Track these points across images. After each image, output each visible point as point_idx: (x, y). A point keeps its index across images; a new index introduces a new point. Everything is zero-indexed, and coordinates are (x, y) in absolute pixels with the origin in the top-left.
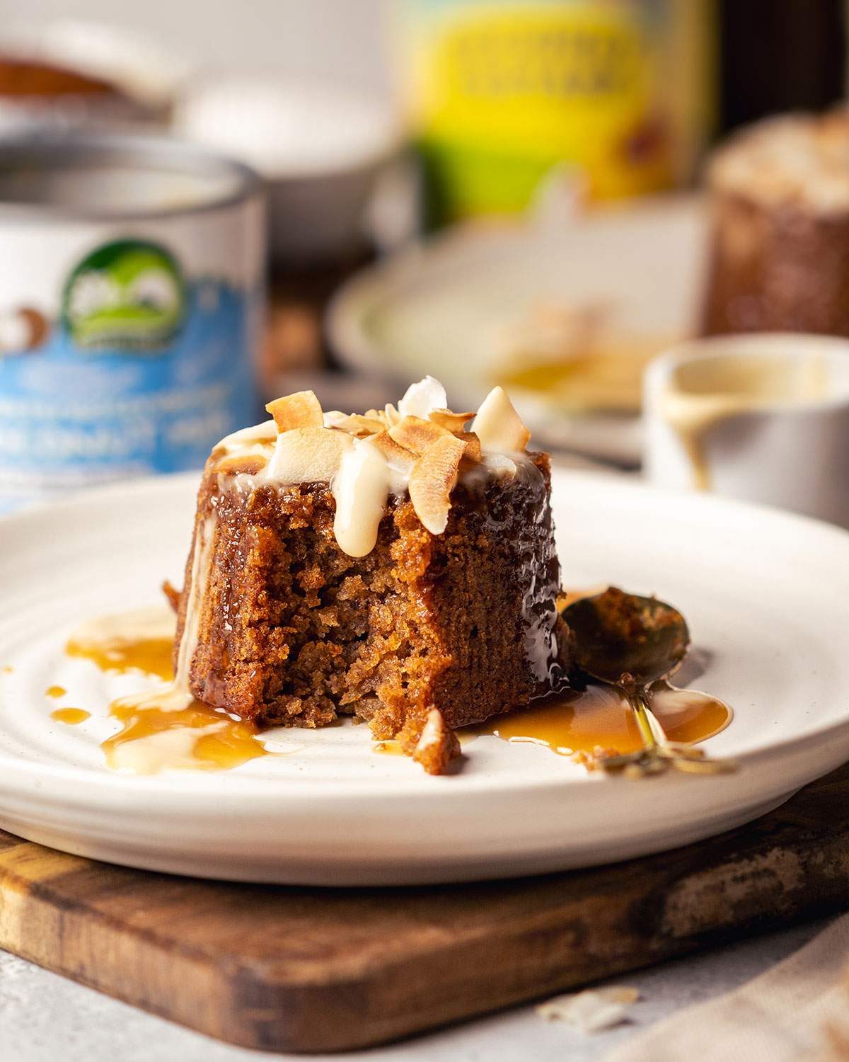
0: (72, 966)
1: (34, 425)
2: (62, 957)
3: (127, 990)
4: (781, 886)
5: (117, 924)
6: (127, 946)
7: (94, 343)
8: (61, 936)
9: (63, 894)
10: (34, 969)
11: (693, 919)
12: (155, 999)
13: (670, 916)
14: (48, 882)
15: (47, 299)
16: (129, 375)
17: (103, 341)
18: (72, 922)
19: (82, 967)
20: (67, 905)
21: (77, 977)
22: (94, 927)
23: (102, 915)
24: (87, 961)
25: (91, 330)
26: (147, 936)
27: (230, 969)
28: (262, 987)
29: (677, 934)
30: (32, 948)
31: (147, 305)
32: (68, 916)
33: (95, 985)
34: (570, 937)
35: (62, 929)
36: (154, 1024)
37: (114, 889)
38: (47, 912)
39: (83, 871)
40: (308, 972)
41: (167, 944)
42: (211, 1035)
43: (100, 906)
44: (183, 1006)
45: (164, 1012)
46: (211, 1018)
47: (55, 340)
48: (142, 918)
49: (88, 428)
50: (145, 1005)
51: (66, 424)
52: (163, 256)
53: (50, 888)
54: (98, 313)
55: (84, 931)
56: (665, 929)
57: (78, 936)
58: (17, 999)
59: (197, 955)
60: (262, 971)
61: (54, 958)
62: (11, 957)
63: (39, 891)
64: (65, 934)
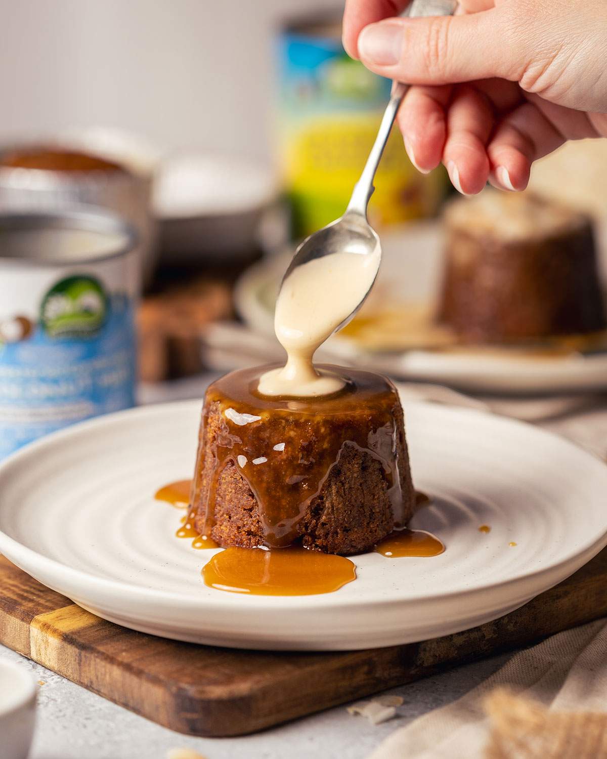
0: (86, 681)
1: (25, 381)
2: (80, 676)
3: (116, 697)
4: (484, 636)
5: (111, 660)
6: (116, 672)
7: (59, 334)
8: (80, 664)
9: (81, 641)
10: (65, 681)
11: (435, 656)
12: (131, 704)
13: (422, 655)
14: (73, 633)
15: (31, 311)
16: (77, 351)
17: (63, 333)
18: (85, 656)
19: (91, 682)
20: (83, 647)
21: (89, 687)
22: (98, 660)
23: (103, 654)
24: (94, 679)
25: (57, 327)
26: (127, 667)
27: (174, 689)
28: (191, 700)
29: (426, 665)
30: (63, 669)
31: (87, 311)
32: (83, 653)
33: (98, 692)
34: (365, 668)
35: (80, 660)
36: (131, 716)
37: (110, 638)
38: (71, 650)
39: (93, 626)
40: (218, 692)
41: (139, 673)
42: (162, 725)
43: (101, 648)
44: (147, 708)
45: (137, 711)
46: (163, 716)
47: (37, 334)
48: (125, 657)
49: (55, 381)
50: (126, 705)
51: (43, 380)
52: (94, 283)
53: (74, 637)
54: (60, 317)
55: (92, 663)
56: (419, 663)
57: (89, 665)
58: (55, 700)
59: (155, 680)
60: (192, 691)
61: (76, 676)
62: (52, 673)
63: (68, 638)
64: (82, 663)
